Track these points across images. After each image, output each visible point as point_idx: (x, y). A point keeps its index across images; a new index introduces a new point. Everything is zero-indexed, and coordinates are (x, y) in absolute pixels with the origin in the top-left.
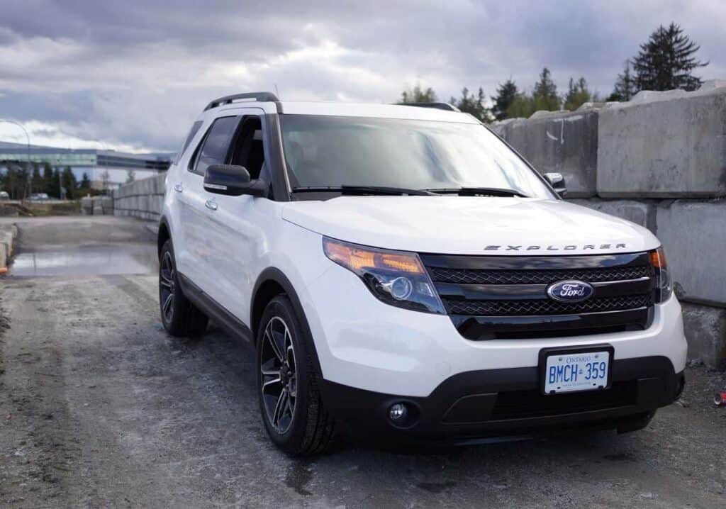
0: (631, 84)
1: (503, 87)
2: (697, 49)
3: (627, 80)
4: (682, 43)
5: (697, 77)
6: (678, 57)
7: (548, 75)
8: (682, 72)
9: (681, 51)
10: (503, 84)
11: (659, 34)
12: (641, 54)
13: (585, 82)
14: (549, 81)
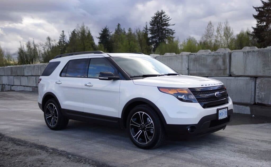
0: (148, 30)
1: (103, 30)
2: (171, 19)
3: (146, 29)
4: (165, 17)
5: (171, 29)
6: (164, 22)
7: (120, 26)
8: (165, 27)
9: (165, 20)
10: (104, 29)
11: (157, 13)
12: (152, 20)
13: (131, 29)
14: (120, 28)
